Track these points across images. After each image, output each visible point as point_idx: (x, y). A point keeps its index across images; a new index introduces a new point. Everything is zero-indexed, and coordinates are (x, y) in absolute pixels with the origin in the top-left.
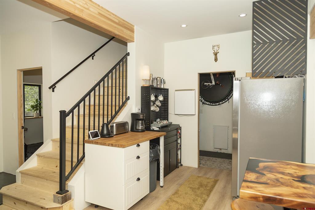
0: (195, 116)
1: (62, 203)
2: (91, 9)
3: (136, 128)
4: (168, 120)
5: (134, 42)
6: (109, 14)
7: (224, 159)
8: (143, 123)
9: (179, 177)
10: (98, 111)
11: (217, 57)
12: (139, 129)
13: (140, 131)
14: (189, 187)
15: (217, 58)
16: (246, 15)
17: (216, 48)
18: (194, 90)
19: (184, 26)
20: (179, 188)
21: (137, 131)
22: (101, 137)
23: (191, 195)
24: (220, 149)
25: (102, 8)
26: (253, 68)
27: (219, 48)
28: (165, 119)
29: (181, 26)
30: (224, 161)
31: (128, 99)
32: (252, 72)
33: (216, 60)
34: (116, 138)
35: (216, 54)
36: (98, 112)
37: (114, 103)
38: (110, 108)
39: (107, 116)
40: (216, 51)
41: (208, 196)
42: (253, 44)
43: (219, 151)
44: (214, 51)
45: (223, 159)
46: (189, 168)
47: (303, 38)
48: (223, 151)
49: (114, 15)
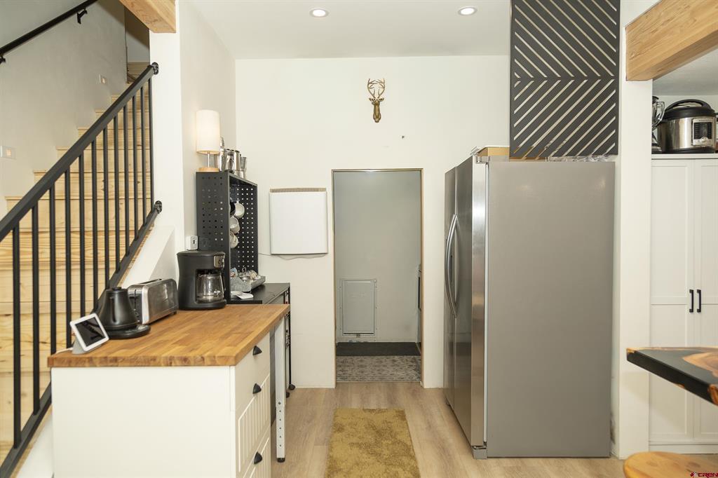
0: (326, 256)
3: (197, 297)
4: (257, 271)
5: (175, 32)
7: (379, 357)
8: (219, 280)
9: (309, 422)
10: (31, 250)
11: (379, 110)
12: (207, 302)
13: (209, 305)
14: (352, 444)
15: (379, 114)
16: (476, 11)
17: (377, 87)
18: (324, 190)
19: (319, 13)
20: (331, 454)
21: (203, 307)
22: (111, 338)
23: (373, 464)
24: (358, 335)
26: (512, 136)
27: (384, 88)
28: (249, 269)
29: (312, 11)
30: (381, 362)
31: (157, 208)
32: (509, 146)
33: (377, 117)
34: (161, 334)
35: (376, 104)
36: (31, 256)
37: (89, 224)
38: (75, 239)
39: (64, 267)
40: (376, 96)
41: (413, 457)
42: (513, 80)
43: (355, 339)
44: (373, 95)
45: (376, 358)
46: (314, 392)
47: (612, 78)
48: (363, 339)
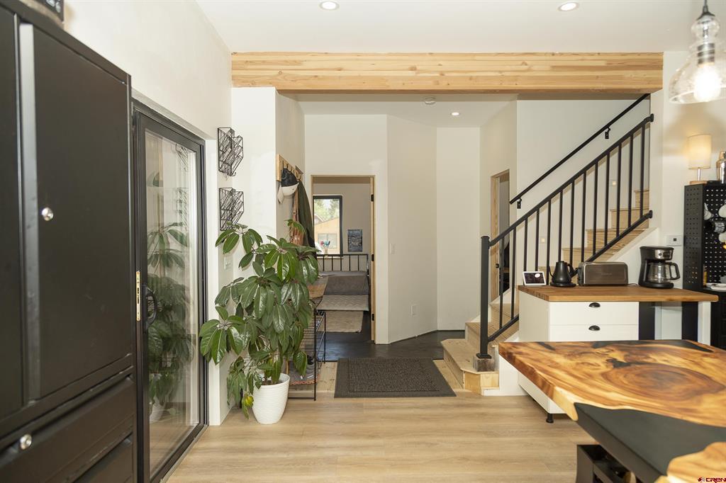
1: (479, 371)
2: (535, 68)
3: (647, 278)
6: (580, 57)
25: (561, 54)
31: (646, 215)
49: (592, 54)
